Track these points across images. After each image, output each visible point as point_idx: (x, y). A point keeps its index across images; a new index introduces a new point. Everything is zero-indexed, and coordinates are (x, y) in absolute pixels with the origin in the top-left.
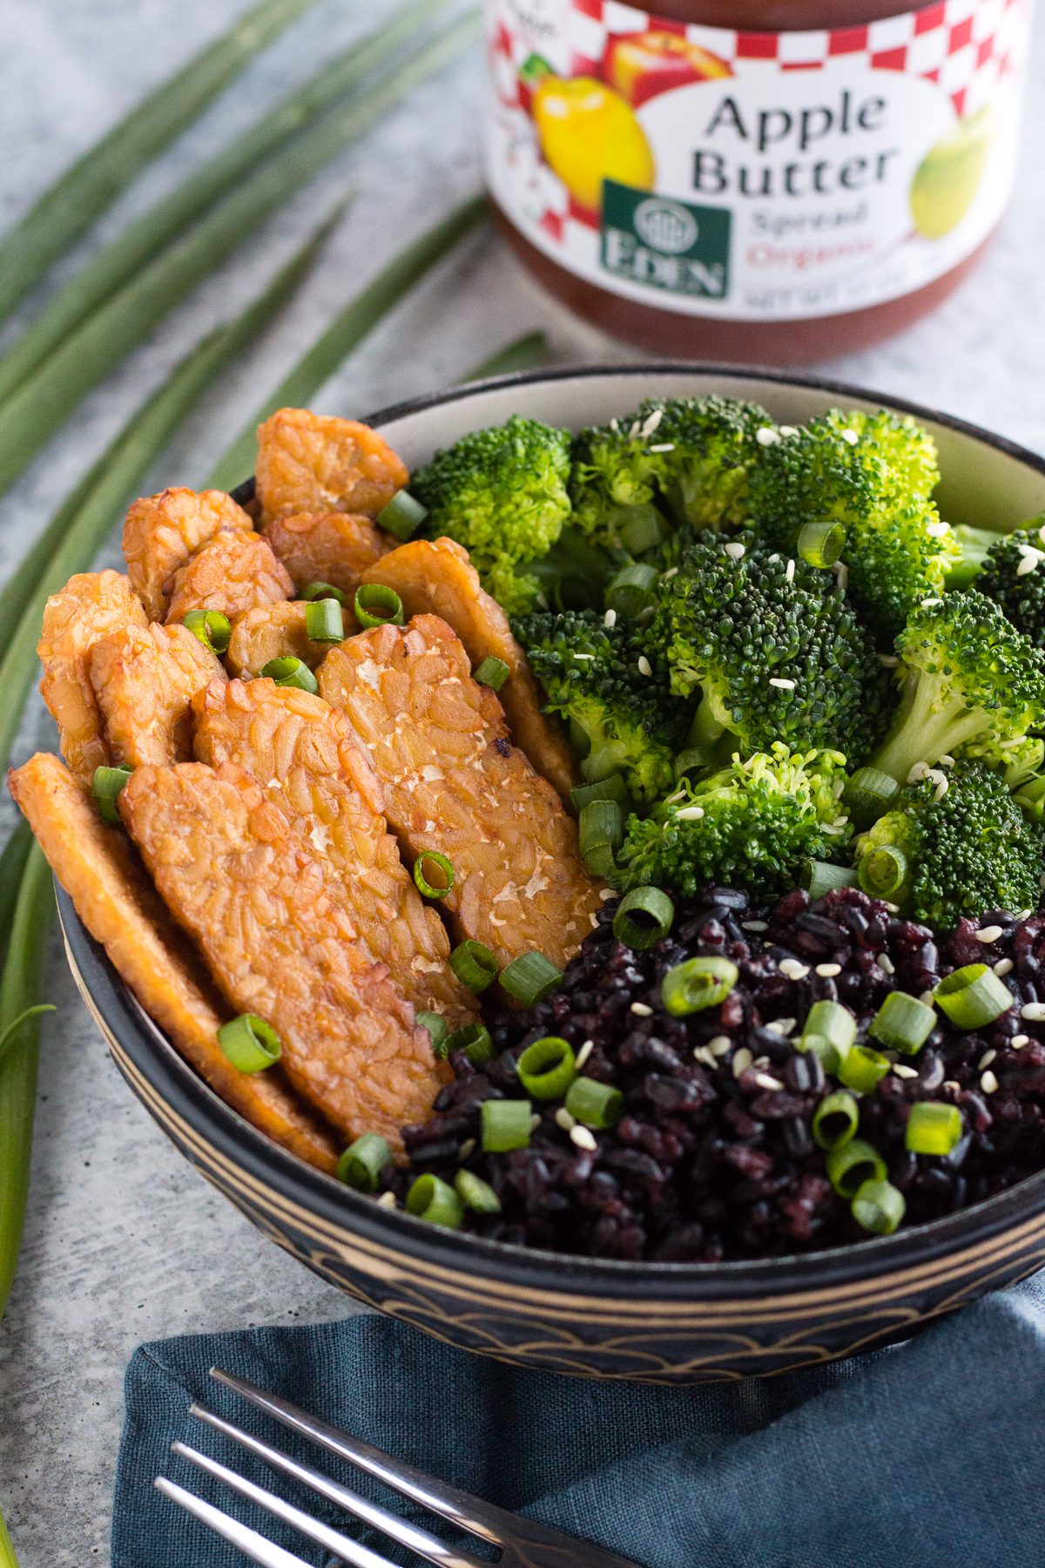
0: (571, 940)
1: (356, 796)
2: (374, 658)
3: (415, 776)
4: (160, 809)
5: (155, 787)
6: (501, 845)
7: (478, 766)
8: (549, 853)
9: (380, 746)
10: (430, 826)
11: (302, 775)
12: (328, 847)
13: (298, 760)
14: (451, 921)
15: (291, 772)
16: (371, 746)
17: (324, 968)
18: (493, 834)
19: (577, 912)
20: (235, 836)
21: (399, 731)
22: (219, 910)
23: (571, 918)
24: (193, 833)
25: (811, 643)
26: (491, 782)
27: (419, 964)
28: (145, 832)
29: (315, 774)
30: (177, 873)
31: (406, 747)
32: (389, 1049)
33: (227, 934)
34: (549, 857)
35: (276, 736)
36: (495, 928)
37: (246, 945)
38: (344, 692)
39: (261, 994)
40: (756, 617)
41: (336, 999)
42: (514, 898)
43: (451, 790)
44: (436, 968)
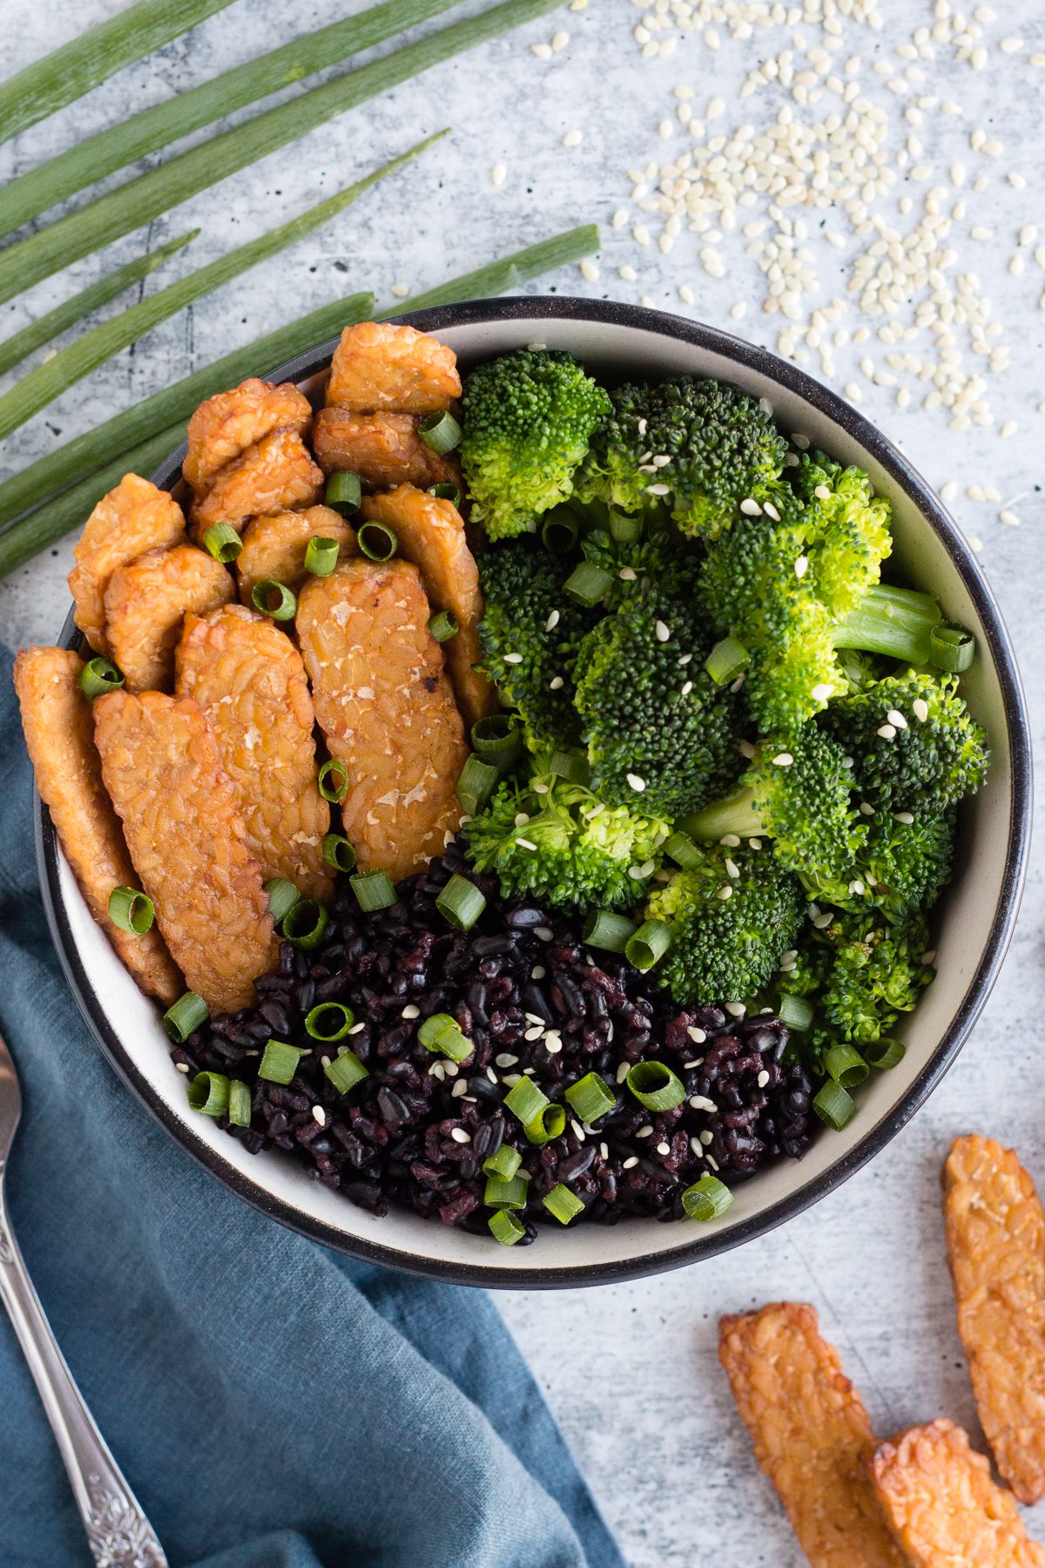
0: (425, 847)
1: (290, 717)
2: (349, 600)
3: (351, 691)
4: (119, 728)
5: (120, 712)
6: (400, 758)
7: (406, 692)
8: (437, 771)
9: (331, 666)
10: (349, 732)
11: (251, 697)
12: (256, 745)
13: (251, 686)
14: (336, 812)
15: (243, 693)
16: (323, 664)
17: (212, 858)
18: (398, 749)
19: (438, 825)
21: (350, 656)
22: (141, 806)
23: (431, 829)
24: (140, 748)
25: (676, 752)
26: (410, 706)
27: (300, 838)
28: (102, 740)
29: (261, 697)
30: (120, 775)
31: (354, 669)
32: (238, 927)
33: (143, 823)
34: (435, 776)
35: (238, 670)
36: (368, 825)
37: (155, 835)
38: (315, 622)
39: (155, 869)
40: (638, 727)
41: (209, 879)
42: (393, 803)
43: (375, 709)
44: (313, 841)
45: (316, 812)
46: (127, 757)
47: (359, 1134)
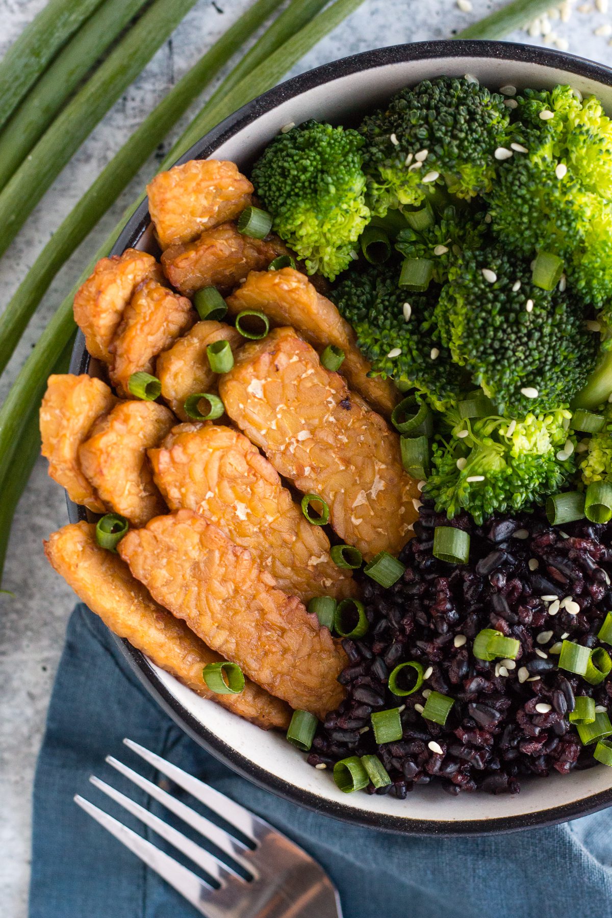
0: (404, 519)
1: (261, 482)
2: (257, 377)
3: (293, 440)
4: (146, 557)
5: (140, 545)
6: (353, 468)
7: (332, 419)
8: (383, 462)
9: (270, 429)
10: (307, 470)
11: (225, 484)
12: (248, 515)
13: (221, 475)
14: (329, 530)
15: (219, 484)
16: (263, 432)
17: (262, 611)
18: (347, 462)
19: (405, 499)
20: (195, 554)
21: (279, 416)
22: (193, 603)
23: (401, 504)
24: (169, 563)
25: (547, 356)
26: (341, 426)
27: (314, 561)
28: (139, 572)
29: (233, 480)
30: (165, 590)
31: (286, 424)
32: (306, 650)
33: (200, 614)
34: (383, 466)
35: (206, 469)
36: (357, 527)
37: (213, 617)
38: (241, 406)
39: (226, 641)
40: (510, 353)
41: (270, 627)
42: (364, 502)
43: (317, 443)
44: (324, 559)
45: (313, 537)
46: (163, 574)
47: (471, 746)
